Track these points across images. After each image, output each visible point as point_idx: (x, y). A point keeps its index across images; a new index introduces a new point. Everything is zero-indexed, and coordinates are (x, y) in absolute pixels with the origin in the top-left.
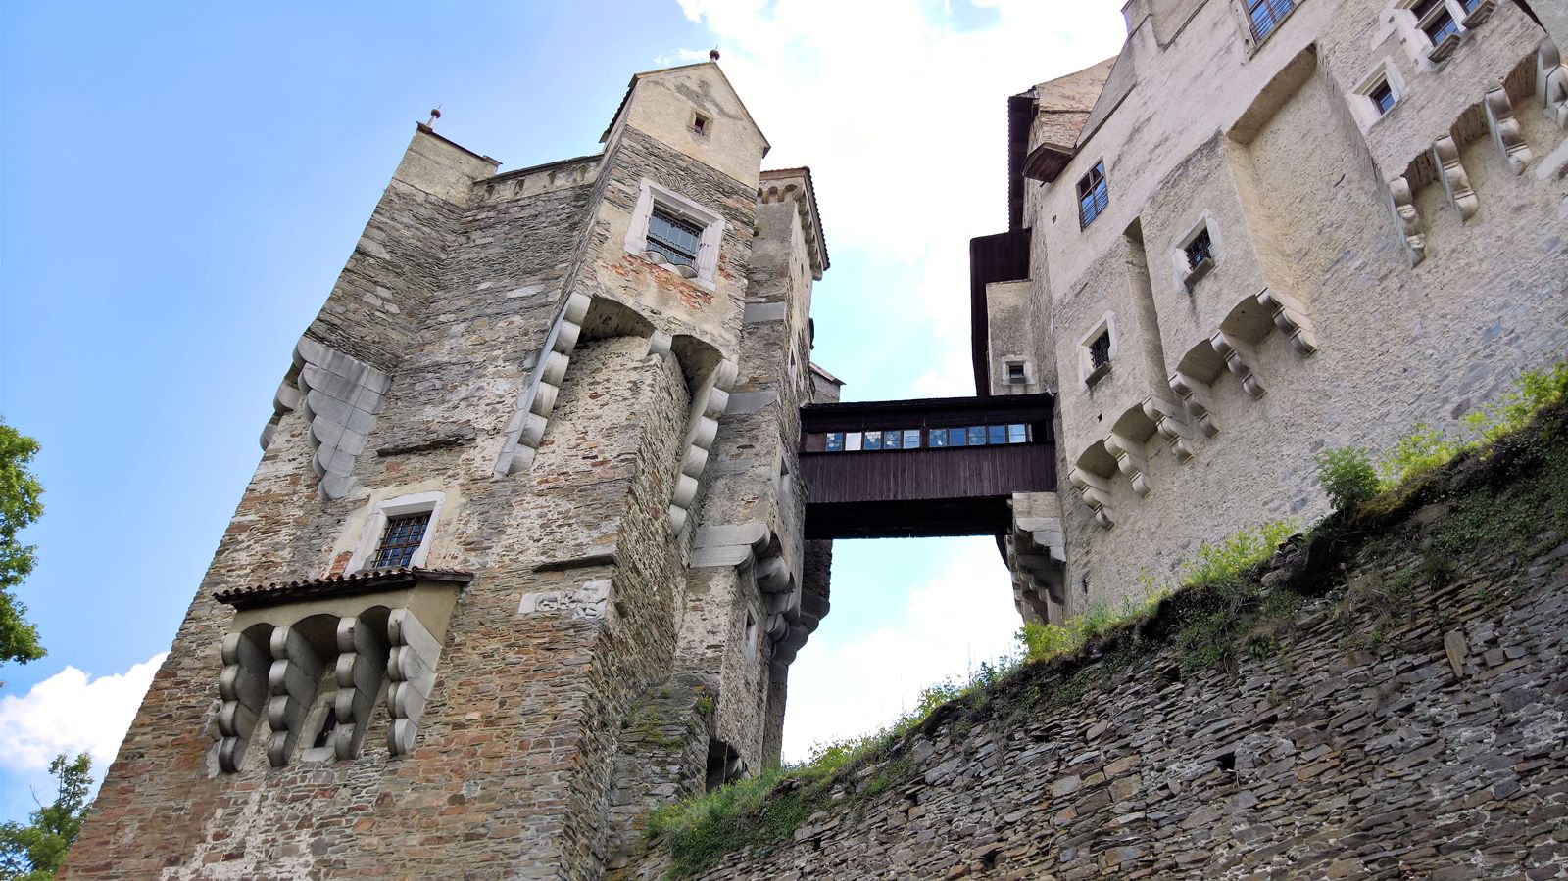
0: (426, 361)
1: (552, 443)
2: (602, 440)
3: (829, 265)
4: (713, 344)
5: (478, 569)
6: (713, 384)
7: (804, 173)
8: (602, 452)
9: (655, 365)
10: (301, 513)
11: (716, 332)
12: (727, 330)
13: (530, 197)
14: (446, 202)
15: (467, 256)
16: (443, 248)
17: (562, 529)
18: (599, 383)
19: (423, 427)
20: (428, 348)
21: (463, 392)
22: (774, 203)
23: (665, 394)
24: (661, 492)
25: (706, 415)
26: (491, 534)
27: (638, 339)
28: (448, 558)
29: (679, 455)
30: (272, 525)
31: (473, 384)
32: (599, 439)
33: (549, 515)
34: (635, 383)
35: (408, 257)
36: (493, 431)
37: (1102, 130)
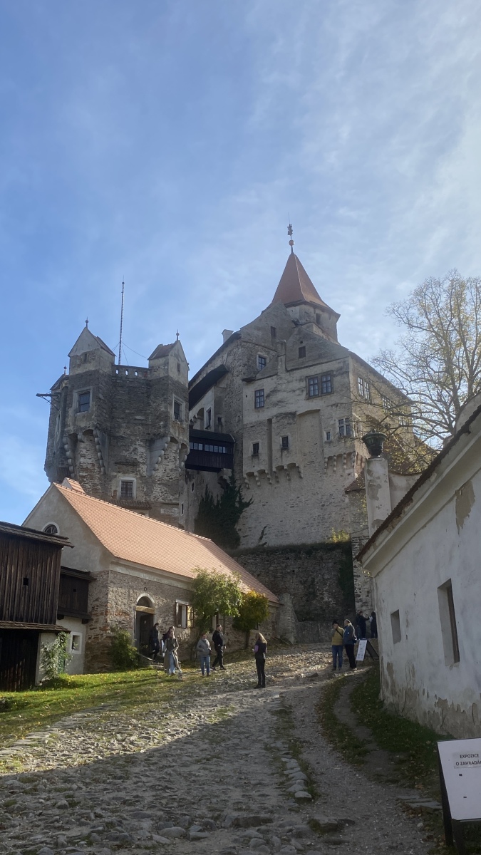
1: (158, 470)
4: (186, 444)
5: (149, 501)
6: (184, 453)
8: (171, 476)
9: (178, 453)
11: (186, 441)
13: (132, 379)
14: (109, 375)
15: (118, 397)
16: (111, 392)
17: (166, 494)
18: (166, 455)
21: (132, 448)
26: (150, 492)
28: (142, 497)
31: (134, 446)
32: (169, 472)
33: (162, 490)
34: (175, 457)
35: (106, 397)
36: (143, 463)
37: (265, 380)
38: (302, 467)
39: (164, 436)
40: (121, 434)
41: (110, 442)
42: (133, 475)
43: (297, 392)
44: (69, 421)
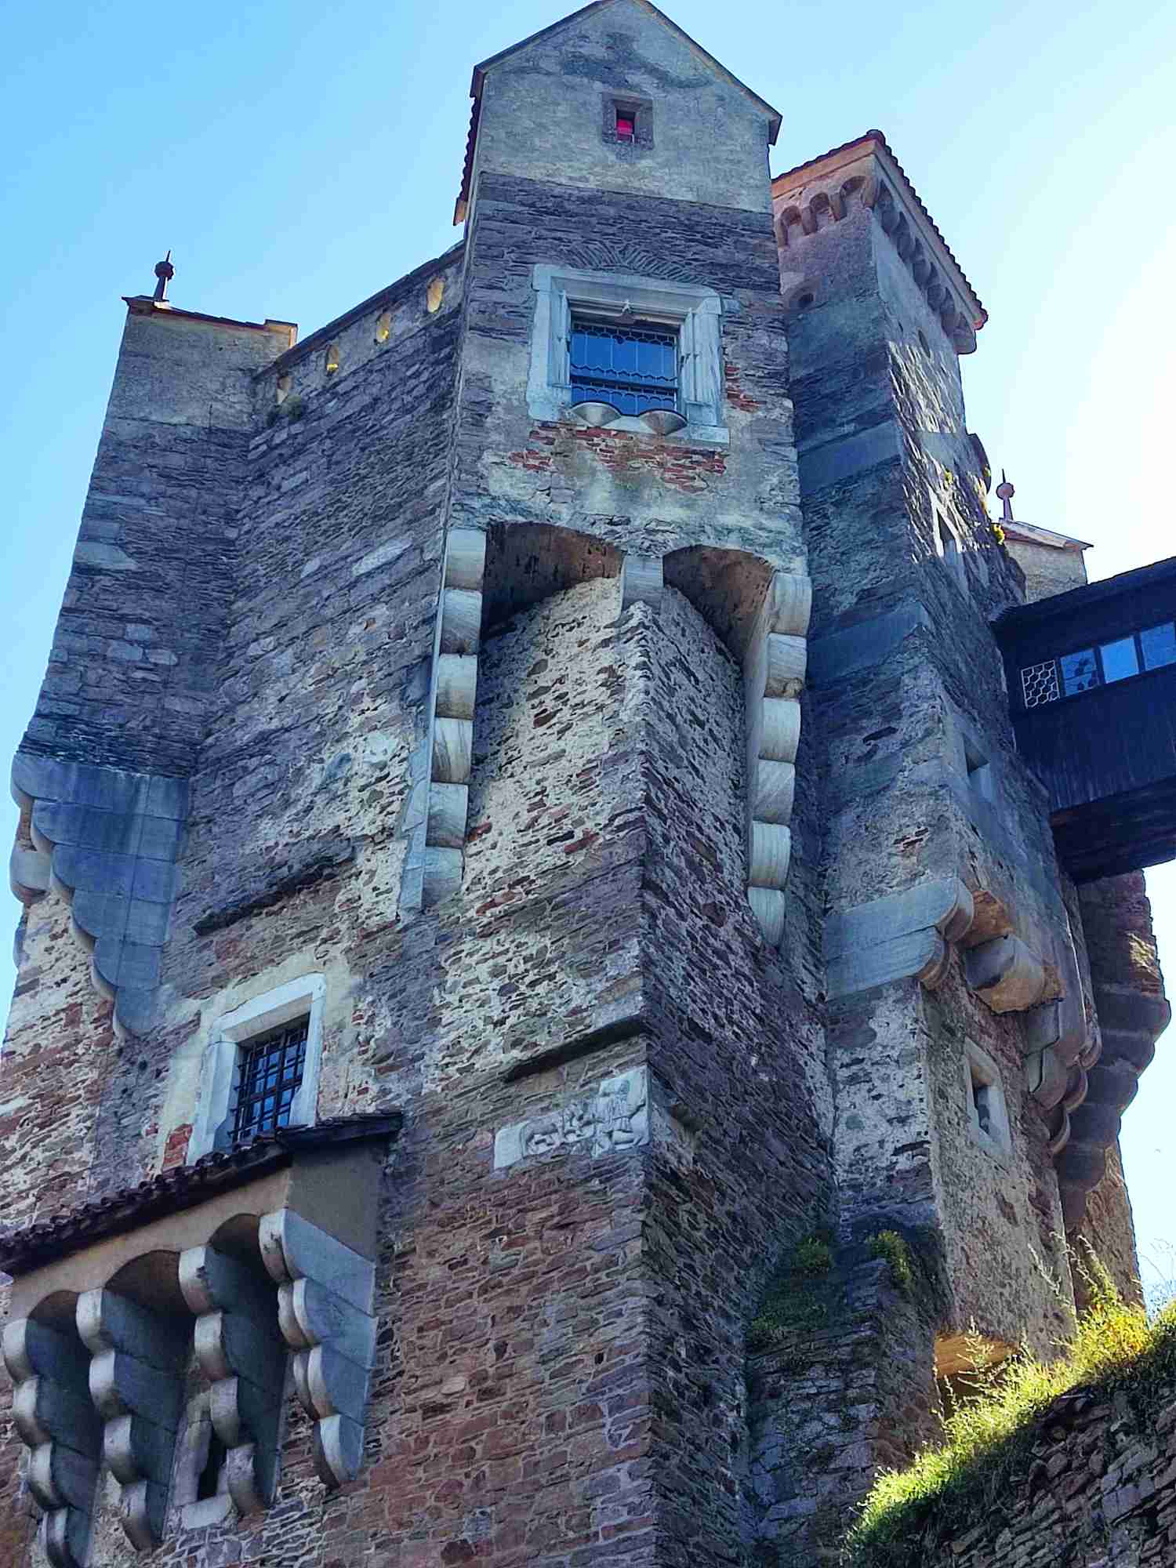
0: (243, 737)
1: (488, 828)
2: (574, 799)
3: (984, 313)
4: (749, 549)
5: (408, 1102)
6: (768, 628)
7: (871, 145)
8: (579, 822)
9: (641, 624)
10: (94, 1075)
11: (747, 523)
12: (770, 513)
13: (354, 373)
14: (211, 431)
15: (274, 519)
16: (230, 518)
17: (540, 989)
18: (546, 690)
19: (261, 861)
20: (242, 711)
21: (316, 776)
22: (829, 227)
23: (677, 676)
24: (718, 868)
25: (770, 693)
26: (418, 1029)
27: (600, 584)
28: (352, 1096)
29: (742, 786)
30: (52, 1107)
31: (329, 755)
32: (570, 798)
33: (511, 970)
34: (610, 670)
35: (165, 553)
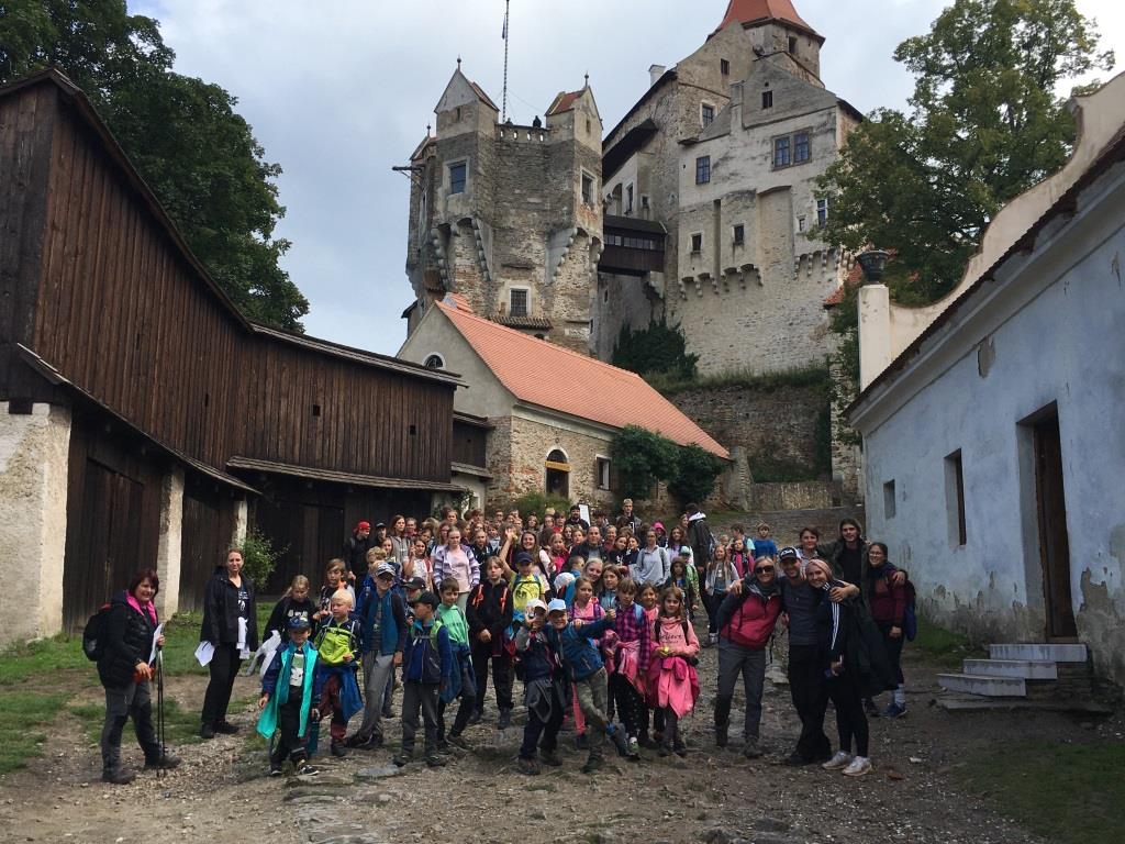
0: (506, 225)
1: (560, 275)
2: (577, 278)
8: (578, 283)
9: (588, 250)
11: (599, 233)
13: (523, 144)
15: (504, 171)
16: (494, 164)
17: (572, 309)
18: (571, 253)
20: (503, 218)
26: (550, 306)
27: (582, 238)
28: (539, 312)
31: (527, 242)
33: (567, 303)
34: (583, 256)
36: (541, 265)
37: (712, 142)
38: (762, 269)
39: (569, 225)
40: (510, 224)
41: (495, 237)
42: (526, 281)
43: (758, 161)
44: (440, 206)
